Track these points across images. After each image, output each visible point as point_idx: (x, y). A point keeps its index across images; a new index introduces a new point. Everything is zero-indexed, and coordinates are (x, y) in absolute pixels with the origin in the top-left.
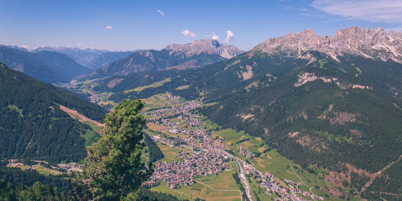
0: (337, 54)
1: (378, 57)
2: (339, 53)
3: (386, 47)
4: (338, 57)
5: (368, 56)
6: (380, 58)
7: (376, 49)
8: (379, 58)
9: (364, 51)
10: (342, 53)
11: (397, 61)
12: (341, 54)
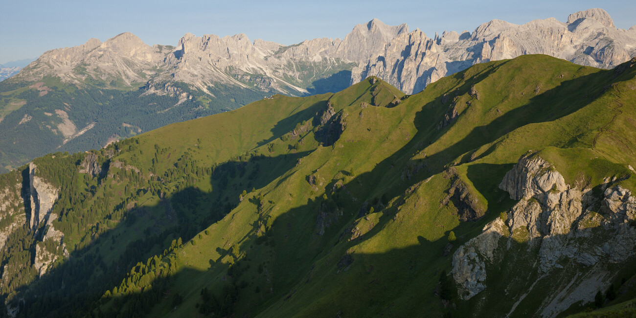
0: (206, 84)
1: (255, 85)
2: (209, 83)
3: (258, 67)
4: (209, 88)
5: (244, 86)
6: (259, 86)
7: (248, 72)
8: (256, 87)
9: (234, 76)
10: (212, 82)
11: (281, 91)
12: (211, 85)
